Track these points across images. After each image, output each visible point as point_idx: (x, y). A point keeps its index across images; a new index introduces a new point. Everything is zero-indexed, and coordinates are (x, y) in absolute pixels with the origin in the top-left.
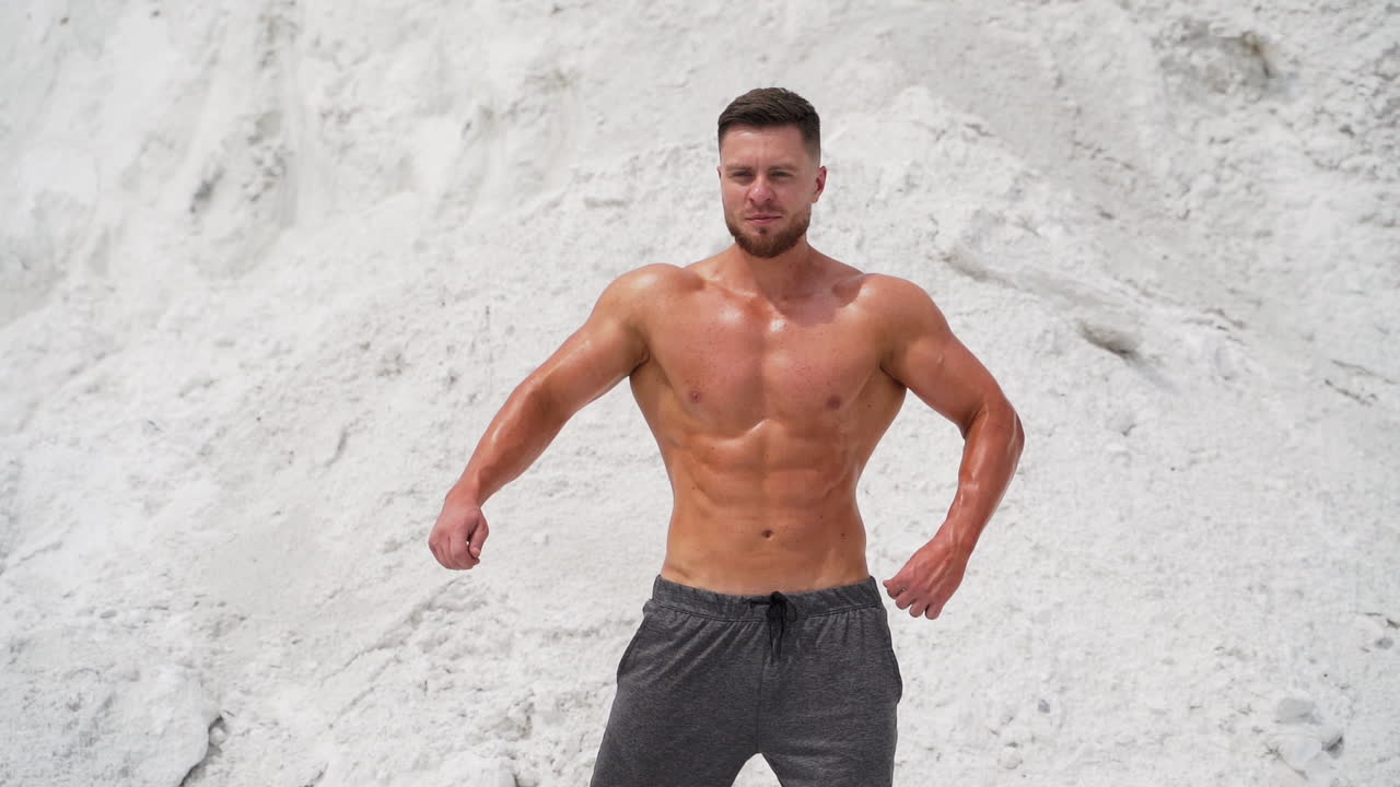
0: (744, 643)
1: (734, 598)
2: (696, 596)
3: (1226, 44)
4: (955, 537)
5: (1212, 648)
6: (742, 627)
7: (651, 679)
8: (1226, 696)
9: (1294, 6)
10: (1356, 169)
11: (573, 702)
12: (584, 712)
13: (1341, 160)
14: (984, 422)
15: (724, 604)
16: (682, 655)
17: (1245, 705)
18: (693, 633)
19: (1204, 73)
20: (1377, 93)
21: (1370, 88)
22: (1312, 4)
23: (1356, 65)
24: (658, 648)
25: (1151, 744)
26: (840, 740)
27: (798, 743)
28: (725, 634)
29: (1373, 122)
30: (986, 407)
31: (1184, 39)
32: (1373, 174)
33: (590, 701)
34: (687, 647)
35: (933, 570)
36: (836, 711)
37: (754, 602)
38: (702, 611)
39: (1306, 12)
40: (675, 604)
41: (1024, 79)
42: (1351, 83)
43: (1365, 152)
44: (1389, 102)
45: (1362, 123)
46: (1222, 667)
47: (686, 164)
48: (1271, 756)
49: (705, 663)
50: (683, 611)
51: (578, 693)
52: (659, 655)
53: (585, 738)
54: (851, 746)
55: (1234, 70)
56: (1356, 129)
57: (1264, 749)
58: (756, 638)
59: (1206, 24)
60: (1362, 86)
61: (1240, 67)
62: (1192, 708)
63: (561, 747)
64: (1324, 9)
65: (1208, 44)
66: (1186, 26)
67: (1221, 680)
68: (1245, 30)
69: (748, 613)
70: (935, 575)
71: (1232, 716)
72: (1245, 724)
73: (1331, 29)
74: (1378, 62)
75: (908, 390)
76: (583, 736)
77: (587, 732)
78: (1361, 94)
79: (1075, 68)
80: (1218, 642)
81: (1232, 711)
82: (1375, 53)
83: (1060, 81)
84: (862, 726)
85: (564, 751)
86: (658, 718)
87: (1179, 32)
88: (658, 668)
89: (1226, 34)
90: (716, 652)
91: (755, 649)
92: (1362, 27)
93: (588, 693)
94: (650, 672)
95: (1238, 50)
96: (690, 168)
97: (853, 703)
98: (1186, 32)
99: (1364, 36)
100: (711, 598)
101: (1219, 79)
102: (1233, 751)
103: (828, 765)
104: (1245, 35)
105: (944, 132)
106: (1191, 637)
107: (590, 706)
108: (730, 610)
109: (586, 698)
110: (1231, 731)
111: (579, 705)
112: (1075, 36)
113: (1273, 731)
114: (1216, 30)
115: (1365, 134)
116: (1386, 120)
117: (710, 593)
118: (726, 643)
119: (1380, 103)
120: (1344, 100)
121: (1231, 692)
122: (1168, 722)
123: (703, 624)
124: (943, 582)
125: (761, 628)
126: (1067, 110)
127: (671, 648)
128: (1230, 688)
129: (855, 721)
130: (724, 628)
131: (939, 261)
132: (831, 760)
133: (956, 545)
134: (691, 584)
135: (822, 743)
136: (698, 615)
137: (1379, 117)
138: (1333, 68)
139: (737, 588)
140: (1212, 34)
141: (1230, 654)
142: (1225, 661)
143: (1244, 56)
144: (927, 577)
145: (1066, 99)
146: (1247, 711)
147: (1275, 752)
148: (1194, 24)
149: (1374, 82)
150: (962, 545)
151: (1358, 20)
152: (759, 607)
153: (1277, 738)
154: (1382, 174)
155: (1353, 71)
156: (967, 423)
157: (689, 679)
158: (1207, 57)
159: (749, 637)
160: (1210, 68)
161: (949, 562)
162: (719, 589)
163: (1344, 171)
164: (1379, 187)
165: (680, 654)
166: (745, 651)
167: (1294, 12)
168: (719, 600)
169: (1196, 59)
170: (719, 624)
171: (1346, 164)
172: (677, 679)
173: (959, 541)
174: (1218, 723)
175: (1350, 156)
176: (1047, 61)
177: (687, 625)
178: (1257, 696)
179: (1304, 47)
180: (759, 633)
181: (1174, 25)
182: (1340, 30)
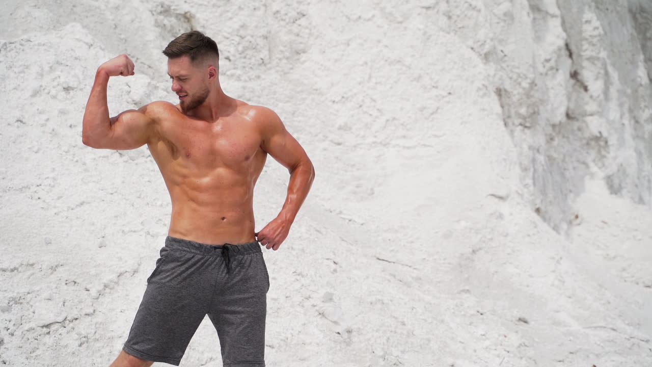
0: (210, 265)
1: (207, 245)
2: (190, 244)
3: (177, 16)
4: (286, 217)
5: (291, 272)
6: (210, 258)
7: (168, 279)
8: (299, 292)
9: (201, 2)
10: (232, 75)
11: (13, 302)
12: (19, 306)
13: (227, 71)
14: (300, 169)
15: (203, 248)
16: (184, 269)
17: (308, 296)
18: (189, 260)
19: (169, 28)
20: (239, 44)
21: (236, 41)
22: (209, 2)
23: (230, 30)
24: (172, 265)
25: (273, 313)
26: (248, 308)
27: (229, 309)
28: (202, 261)
29: (238, 56)
30: (302, 163)
31: (161, 12)
32: (239, 78)
33: (21, 301)
34: (186, 266)
35: (276, 231)
36: (246, 295)
37: (215, 248)
38: (193, 251)
39: (206, 6)
40: (180, 248)
41: (101, 23)
42: (228, 38)
43: (235, 69)
44: (244, 47)
45: (234, 56)
46: (297, 280)
47: (10, 51)
48: (320, 316)
49: (192, 273)
50: (184, 251)
51: (15, 298)
52: (173, 268)
53: (22, 319)
54: (252, 310)
55: (180, 28)
56: (231, 58)
57: (317, 313)
58: (215, 263)
59: (169, 7)
60: (233, 40)
61: (182, 27)
62: (287, 297)
63: (12, 323)
64: (214, 5)
65: (171, 16)
66: (162, 7)
67: (297, 286)
68: (186, 11)
69: (213, 252)
70: (277, 233)
71: (303, 300)
72: (307, 304)
73: (217, 14)
74: (238, 30)
75: (268, 154)
76: (22, 317)
77: (23, 316)
78: (233, 44)
79: (120, 21)
80: (293, 270)
81: (303, 298)
82: (236, 26)
83: (116, 27)
84: (257, 302)
85: (14, 324)
86: (170, 296)
87: (159, 9)
88: (172, 274)
89: (178, 12)
90: (198, 268)
91: (214, 268)
92: (230, 15)
93: (20, 297)
94: (168, 276)
95: (182, 19)
96: (13, 53)
97: (254, 292)
98: (162, 9)
99: (231, 19)
100: (197, 245)
101: (174, 31)
102: (305, 314)
103: (242, 318)
104: (186, 13)
105: (92, 45)
106: (281, 268)
107: (21, 303)
108: (205, 250)
109: (19, 300)
110: (303, 306)
111: (16, 303)
112: (119, 6)
113: (321, 305)
114: (174, 9)
115: (235, 61)
116: (243, 55)
117: (196, 243)
118: (203, 264)
119: (240, 48)
120: (226, 45)
121: (301, 290)
122: (279, 303)
123: (193, 257)
124: (280, 235)
125: (218, 259)
126: (122, 40)
127: (179, 266)
128: (301, 289)
129: (255, 300)
130: (202, 258)
131: (132, 104)
132: (243, 316)
133: (286, 220)
134: (187, 239)
135: (240, 308)
136: (191, 252)
137: (240, 54)
138: (220, 31)
139: (209, 241)
140: (172, 11)
141: (299, 275)
142: (298, 278)
143: (185, 22)
144: (274, 233)
145: (120, 34)
146: (308, 298)
147: (322, 314)
148: (165, 6)
149: (237, 39)
150: (289, 220)
151: (228, 11)
152: (217, 250)
153: (324, 308)
154: (242, 78)
155: (229, 33)
156: (293, 168)
157: (185, 279)
158: (170, 21)
159: (212, 263)
160: (171, 26)
161: (283, 227)
162: (200, 242)
163: (228, 75)
164: (241, 84)
165: (183, 268)
166: (210, 268)
167: (201, 5)
168: (200, 247)
169: (166, 22)
170: (200, 257)
171: (228, 73)
172: (180, 278)
173: (287, 218)
174: (298, 303)
175: (229, 70)
176: (110, 17)
177: (186, 256)
178: (313, 291)
179: (207, 21)
180: (217, 261)
181: (157, 5)
182: (221, 15)
